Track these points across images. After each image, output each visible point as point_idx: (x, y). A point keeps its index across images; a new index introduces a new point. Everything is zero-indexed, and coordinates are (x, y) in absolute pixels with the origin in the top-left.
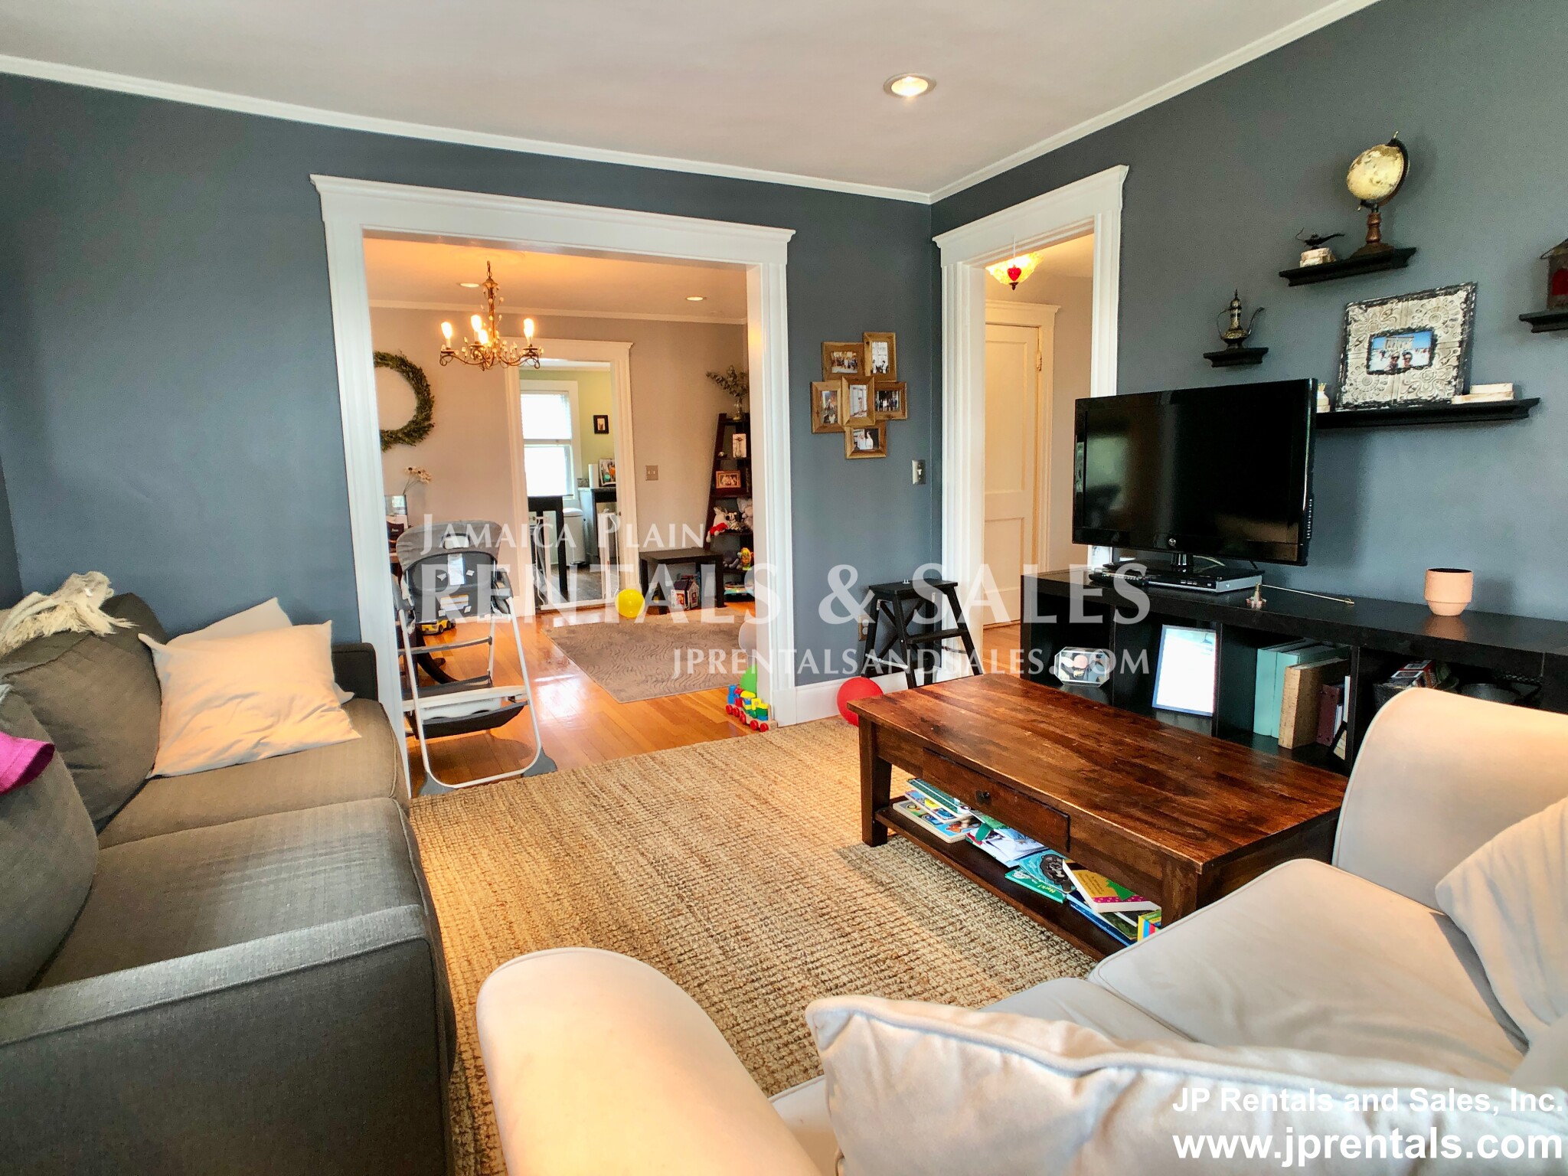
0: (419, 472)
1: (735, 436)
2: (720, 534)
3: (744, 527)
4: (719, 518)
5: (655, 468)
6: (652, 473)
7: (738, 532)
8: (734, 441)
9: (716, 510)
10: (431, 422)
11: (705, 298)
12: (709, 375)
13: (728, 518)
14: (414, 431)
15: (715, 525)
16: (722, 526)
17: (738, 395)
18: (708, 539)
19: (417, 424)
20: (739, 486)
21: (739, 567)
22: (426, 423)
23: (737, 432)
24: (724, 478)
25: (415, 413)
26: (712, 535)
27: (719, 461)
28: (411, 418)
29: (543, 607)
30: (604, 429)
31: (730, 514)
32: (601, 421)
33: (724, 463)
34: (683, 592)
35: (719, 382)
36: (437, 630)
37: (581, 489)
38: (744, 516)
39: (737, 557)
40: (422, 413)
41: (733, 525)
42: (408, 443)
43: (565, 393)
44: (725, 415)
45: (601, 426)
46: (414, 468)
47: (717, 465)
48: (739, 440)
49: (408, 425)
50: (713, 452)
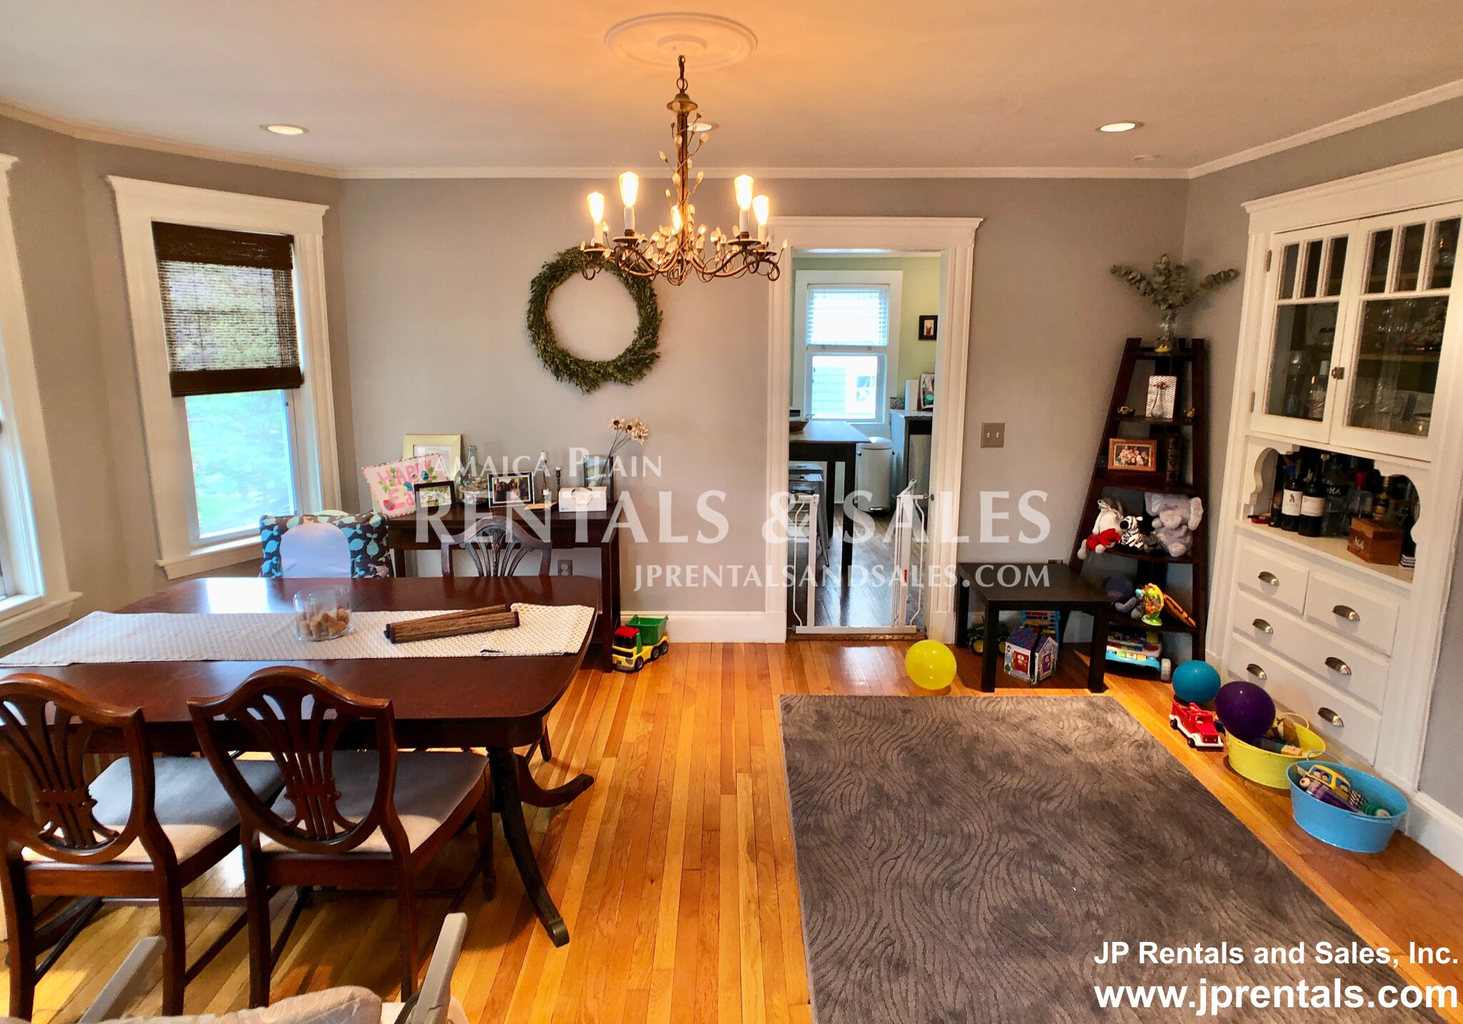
0: (630, 428)
1: (1155, 380)
2: (1107, 551)
3: (1155, 545)
4: (1106, 520)
5: (1000, 427)
6: (993, 436)
7: (1142, 551)
8: (1152, 389)
9: (1102, 504)
10: (656, 351)
11: (1139, 125)
12: (1115, 270)
13: (1124, 525)
14: (631, 365)
15: (1095, 531)
16: (1110, 535)
17: (1170, 307)
18: (1082, 553)
19: (635, 353)
20: (1151, 467)
21: (1135, 613)
22: (649, 352)
23: (1158, 373)
24: (1125, 452)
25: (635, 337)
26: (1090, 549)
27: (1118, 423)
28: (628, 344)
29: (800, 629)
30: (932, 333)
31: (1130, 519)
32: (929, 324)
33: (1126, 426)
34: (1028, 653)
35: (1134, 282)
36: (633, 666)
37: (893, 411)
38: (1155, 523)
39: (1134, 594)
40: (643, 336)
41: (1133, 539)
42: (621, 381)
43: (884, 287)
44: (1139, 340)
45: (927, 330)
46: (622, 421)
47: (1113, 428)
48: (1162, 386)
49: (625, 354)
50: (1107, 407)
